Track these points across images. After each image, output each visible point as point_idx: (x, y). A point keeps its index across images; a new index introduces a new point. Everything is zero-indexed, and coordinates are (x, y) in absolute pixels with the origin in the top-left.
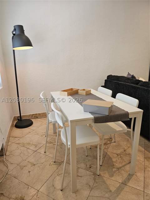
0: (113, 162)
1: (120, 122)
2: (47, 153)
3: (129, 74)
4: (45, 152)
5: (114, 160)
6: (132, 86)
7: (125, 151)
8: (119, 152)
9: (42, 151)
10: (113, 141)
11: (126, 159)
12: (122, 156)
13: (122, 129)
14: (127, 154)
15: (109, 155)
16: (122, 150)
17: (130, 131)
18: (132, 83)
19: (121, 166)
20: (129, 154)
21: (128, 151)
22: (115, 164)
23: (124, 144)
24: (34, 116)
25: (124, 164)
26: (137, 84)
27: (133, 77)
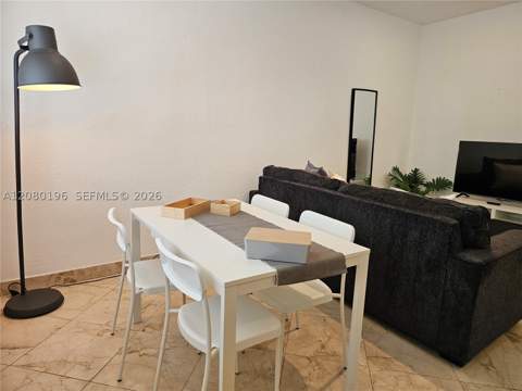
0: (302, 378)
1: (318, 282)
2: (128, 383)
3: (309, 165)
4: (120, 381)
5: (304, 373)
6: (325, 193)
7: (323, 347)
8: (310, 352)
9: (110, 378)
11: (331, 366)
12: (319, 360)
13: (322, 295)
14: (328, 354)
15: (290, 364)
16: (317, 346)
17: (338, 299)
18: (325, 186)
19: (322, 385)
20: (334, 354)
21: (334, 346)
22: (307, 383)
23: (318, 331)
24: (63, 277)
25: (326, 381)
26: (336, 189)
27: (321, 171)
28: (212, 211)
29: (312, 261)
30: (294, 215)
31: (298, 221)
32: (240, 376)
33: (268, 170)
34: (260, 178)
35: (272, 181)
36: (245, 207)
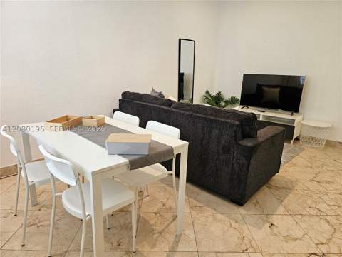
0: (151, 225)
1: (158, 165)
2: (29, 246)
3: (153, 90)
4: (23, 246)
5: (152, 222)
6: (163, 109)
7: (164, 205)
8: (156, 210)
9: (16, 244)
10: (145, 194)
11: (169, 215)
12: (161, 213)
13: (161, 173)
14: (167, 209)
15: (143, 218)
16: (160, 205)
17: (172, 175)
18: (162, 105)
19: (163, 228)
20: (171, 208)
21: (170, 203)
22: (154, 227)
23: (161, 196)
25: (166, 224)
26: (170, 106)
27: (161, 95)
28: (84, 124)
29: (152, 153)
30: (143, 124)
31: (145, 128)
32: (111, 230)
33: (125, 94)
34: (120, 100)
35: (128, 102)
36: (108, 120)
